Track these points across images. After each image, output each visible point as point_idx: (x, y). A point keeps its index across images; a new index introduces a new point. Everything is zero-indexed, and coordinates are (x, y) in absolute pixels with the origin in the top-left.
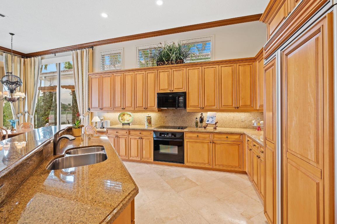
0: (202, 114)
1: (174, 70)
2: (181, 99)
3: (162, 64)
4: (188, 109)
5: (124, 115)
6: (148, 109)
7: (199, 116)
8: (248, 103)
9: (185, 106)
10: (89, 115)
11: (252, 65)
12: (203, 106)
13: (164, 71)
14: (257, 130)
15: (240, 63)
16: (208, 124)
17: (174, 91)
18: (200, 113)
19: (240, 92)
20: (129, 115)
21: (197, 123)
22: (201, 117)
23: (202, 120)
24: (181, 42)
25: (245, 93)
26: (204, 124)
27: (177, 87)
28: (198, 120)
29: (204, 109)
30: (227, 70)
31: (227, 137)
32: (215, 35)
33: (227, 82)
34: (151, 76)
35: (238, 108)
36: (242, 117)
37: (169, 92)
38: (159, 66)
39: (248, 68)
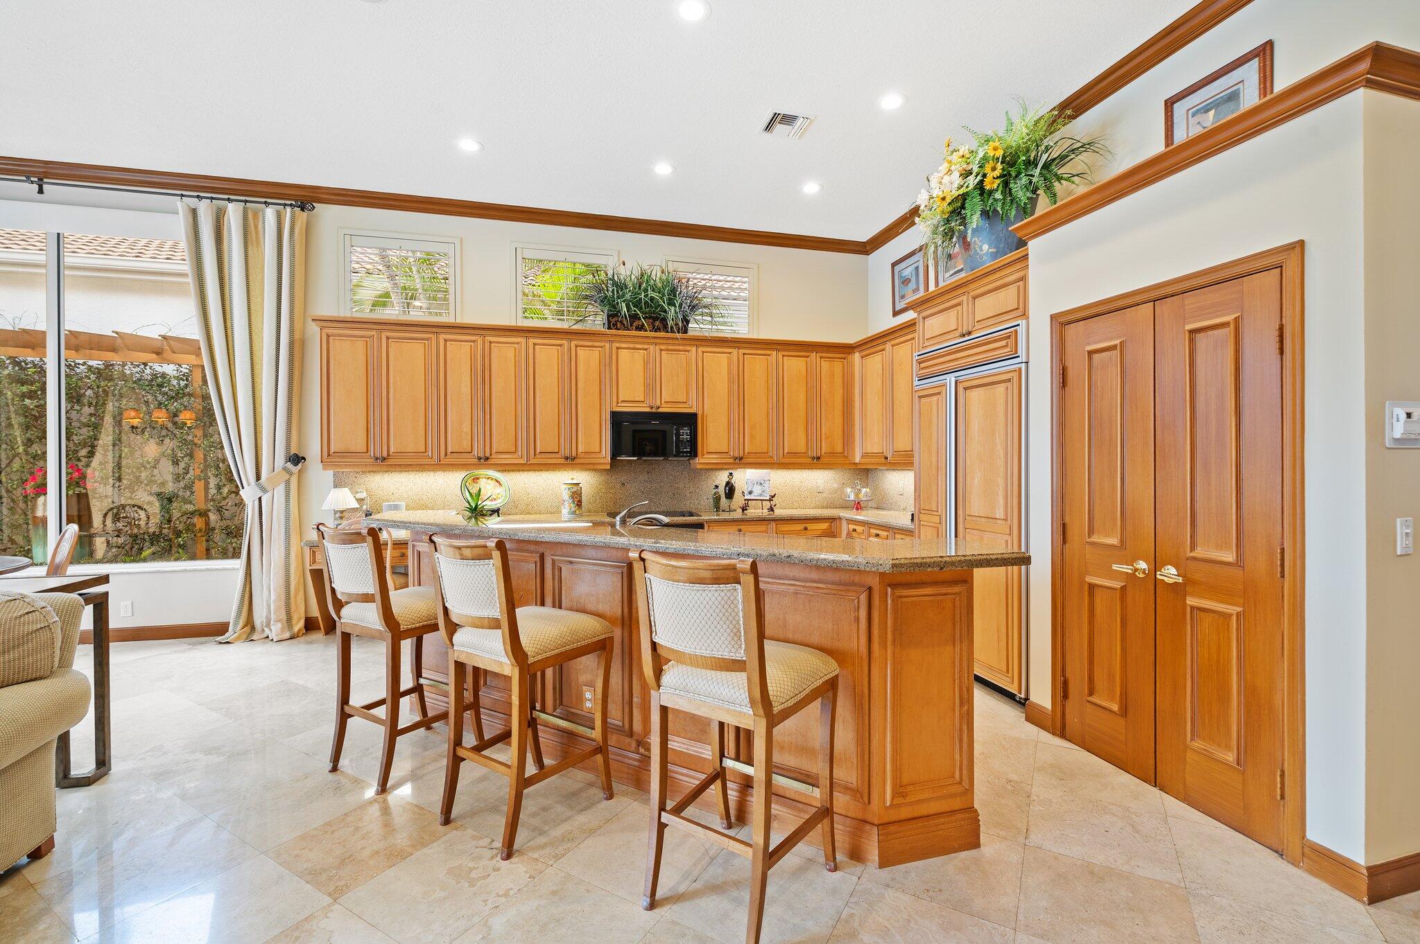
0: (731, 474)
1: (662, 347)
2: (685, 433)
3: (624, 325)
4: (699, 462)
5: (476, 479)
6: (577, 461)
7: (722, 478)
8: (839, 449)
9: (694, 453)
10: (288, 483)
11: (845, 361)
12: (741, 454)
13: (632, 346)
14: (854, 510)
15: (822, 352)
16: (748, 500)
17: (661, 410)
18: (726, 473)
19: (823, 422)
20: (494, 482)
21: (717, 499)
22: (728, 483)
23: (730, 491)
24: (670, 263)
25: (832, 424)
26: (738, 500)
27: (670, 399)
28: (721, 490)
29: (741, 461)
30: (795, 365)
31: (806, 529)
32: (759, 265)
33: (796, 396)
34: (588, 358)
35: (818, 458)
36: (819, 481)
37: (648, 410)
38: (614, 332)
39: (838, 366)
